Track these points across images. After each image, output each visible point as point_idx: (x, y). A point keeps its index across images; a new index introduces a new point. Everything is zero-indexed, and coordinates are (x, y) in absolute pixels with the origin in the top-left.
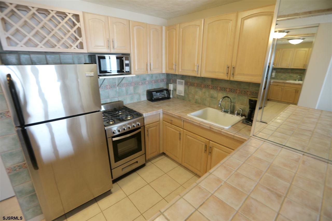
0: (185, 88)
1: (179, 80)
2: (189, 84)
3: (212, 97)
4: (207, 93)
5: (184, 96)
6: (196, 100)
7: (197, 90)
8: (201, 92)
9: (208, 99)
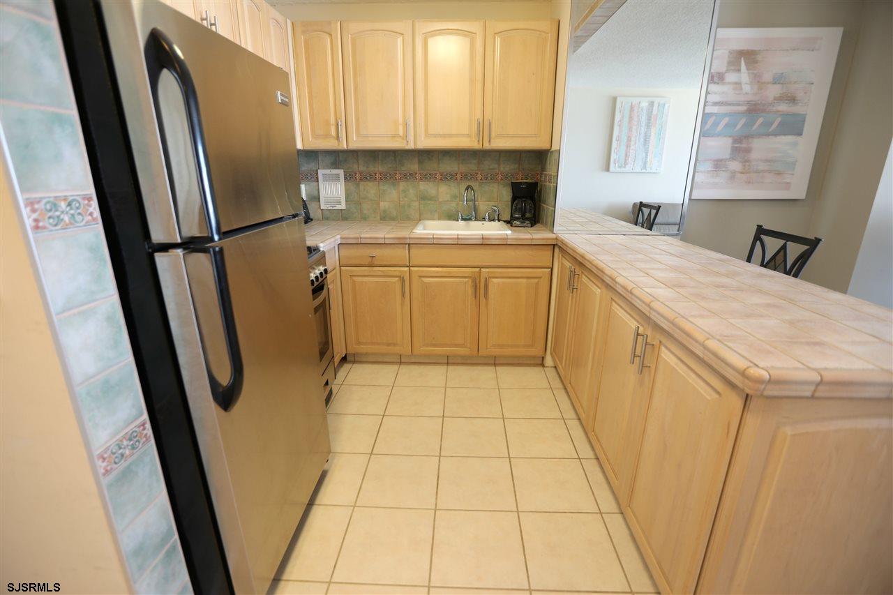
0: (346, 190)
1: (327, 171)
2: (358, 176)
3: (424, 198)
4: (412, 191)
5: (348, 210)
6: (384, 211)
7: (385, 187)
8: (394, 192)
9: (416, 204)
